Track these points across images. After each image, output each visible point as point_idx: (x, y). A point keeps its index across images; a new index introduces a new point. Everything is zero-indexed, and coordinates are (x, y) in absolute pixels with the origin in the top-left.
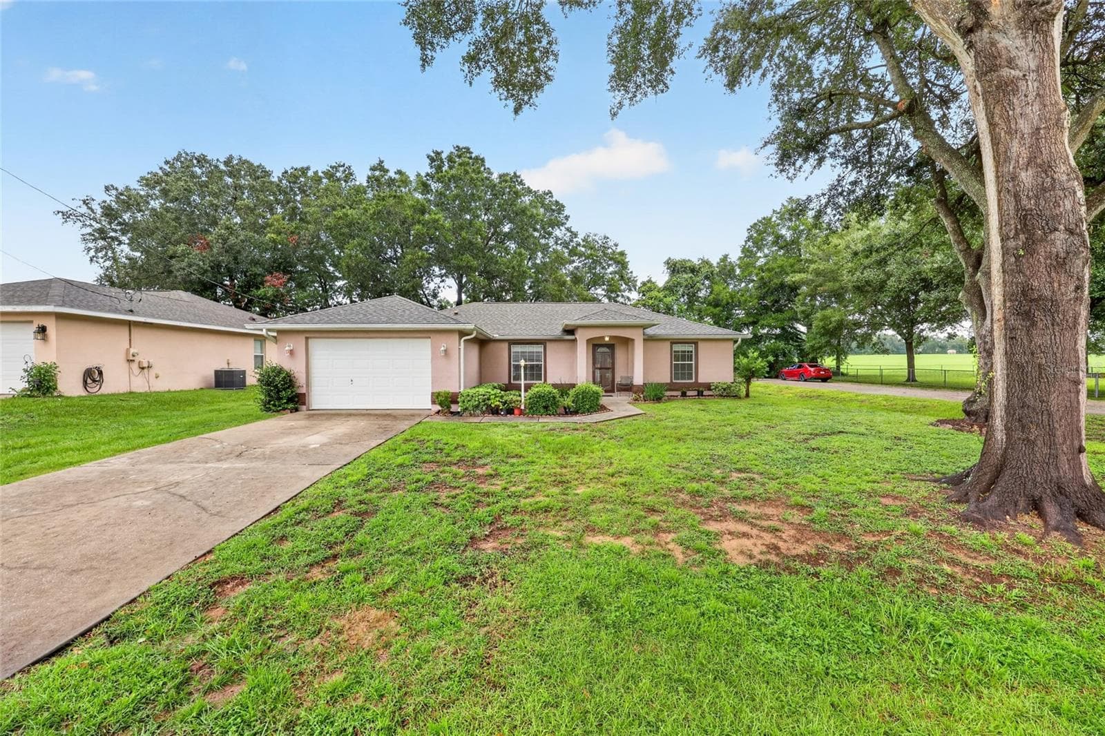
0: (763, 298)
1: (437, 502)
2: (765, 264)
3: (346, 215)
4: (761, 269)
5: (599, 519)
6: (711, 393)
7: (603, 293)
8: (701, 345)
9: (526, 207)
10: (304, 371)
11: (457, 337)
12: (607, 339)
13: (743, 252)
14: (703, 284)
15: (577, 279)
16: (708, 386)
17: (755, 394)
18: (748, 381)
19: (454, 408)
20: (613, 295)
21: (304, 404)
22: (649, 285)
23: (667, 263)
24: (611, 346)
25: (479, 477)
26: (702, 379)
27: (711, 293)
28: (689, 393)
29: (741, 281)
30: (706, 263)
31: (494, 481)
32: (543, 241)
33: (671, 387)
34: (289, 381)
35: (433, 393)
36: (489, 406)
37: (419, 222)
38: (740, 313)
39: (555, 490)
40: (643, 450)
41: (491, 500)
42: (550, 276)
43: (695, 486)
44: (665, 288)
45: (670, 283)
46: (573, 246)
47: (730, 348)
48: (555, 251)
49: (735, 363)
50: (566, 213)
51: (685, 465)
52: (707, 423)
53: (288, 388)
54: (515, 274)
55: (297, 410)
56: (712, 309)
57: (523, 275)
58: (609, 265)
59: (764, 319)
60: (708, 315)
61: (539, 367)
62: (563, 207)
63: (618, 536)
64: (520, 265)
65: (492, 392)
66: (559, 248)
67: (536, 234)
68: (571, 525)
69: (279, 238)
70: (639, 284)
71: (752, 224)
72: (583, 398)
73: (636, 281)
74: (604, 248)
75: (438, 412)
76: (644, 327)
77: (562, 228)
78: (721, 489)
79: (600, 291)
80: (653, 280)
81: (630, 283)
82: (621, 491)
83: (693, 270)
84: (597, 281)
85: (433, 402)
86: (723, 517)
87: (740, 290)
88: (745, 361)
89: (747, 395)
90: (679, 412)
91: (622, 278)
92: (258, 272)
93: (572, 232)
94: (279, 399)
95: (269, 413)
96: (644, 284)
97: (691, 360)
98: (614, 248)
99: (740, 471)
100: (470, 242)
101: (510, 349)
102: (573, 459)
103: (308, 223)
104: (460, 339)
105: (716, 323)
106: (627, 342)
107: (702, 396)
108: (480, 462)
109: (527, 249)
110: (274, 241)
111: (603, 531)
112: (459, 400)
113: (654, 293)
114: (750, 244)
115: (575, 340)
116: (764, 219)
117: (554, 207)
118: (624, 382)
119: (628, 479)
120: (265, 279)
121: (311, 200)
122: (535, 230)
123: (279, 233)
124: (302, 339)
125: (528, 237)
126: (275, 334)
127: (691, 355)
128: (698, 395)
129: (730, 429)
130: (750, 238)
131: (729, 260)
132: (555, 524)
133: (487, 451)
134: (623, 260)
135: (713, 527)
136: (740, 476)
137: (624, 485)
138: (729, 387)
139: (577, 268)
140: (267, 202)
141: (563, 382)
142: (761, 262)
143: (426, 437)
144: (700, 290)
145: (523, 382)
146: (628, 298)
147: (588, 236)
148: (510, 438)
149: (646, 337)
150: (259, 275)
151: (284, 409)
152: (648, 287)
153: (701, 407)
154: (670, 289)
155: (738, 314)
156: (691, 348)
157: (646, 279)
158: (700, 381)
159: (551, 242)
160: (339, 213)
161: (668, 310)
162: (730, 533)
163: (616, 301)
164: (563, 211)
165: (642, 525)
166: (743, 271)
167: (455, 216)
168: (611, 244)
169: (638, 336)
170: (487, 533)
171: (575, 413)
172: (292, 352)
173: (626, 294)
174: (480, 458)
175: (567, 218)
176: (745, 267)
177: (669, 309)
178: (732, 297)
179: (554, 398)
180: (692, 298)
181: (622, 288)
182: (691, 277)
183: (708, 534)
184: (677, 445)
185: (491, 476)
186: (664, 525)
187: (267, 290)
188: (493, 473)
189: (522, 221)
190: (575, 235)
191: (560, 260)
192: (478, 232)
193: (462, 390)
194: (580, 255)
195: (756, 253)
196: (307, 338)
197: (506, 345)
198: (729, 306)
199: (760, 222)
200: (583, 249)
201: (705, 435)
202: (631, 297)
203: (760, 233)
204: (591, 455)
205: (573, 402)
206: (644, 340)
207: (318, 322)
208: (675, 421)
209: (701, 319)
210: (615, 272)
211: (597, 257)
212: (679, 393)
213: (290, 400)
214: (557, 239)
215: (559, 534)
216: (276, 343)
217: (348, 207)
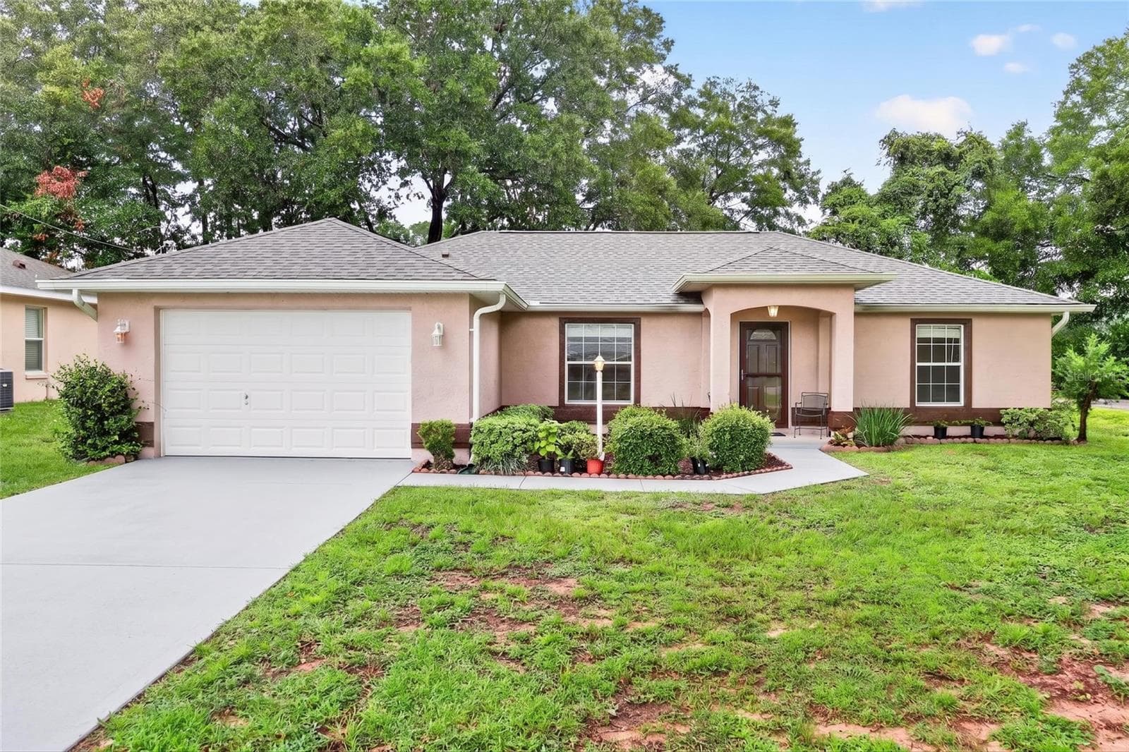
0: (1106, 220)
1: (492, 647)
2: (1113, 143)
3: (206, 45)
4: (1102, 153)
5: (833, 690)
6: (998, 430)
7: (746, 207)
8: (977, 324)
9: (583, 25)
10: (152, 376)
11: (465, 306)
12: (773, 312)
13: (1059, 116)
14: (968, 188)
15: (688, 179)
16: (995, 417)
17: (1099, 435)
18: (1084, 408)
19: (461, 456)
20: (765, 212)
21: (150, 443)
22: (846, 190)
23: (888, 141)
24: (780, 328)
25: (559, 601)
26: (981, 401)
27: (987, 208)
28: (951, 431)
29: (1053, 180)
30: (975, 141)
31: (593, 610)
32: (615, 95)
33: (914, 416)
34: (123, 399)
35: (415, 427)
36: (534, 455)
37: (357, 58)
38: (1051, 253)
39: (724, 632)
40: (884, 552)
41: (600, 646)
42: (632, 172)
43: (1018, 630)
44: (884, 198)
45: (896, 188)
46: (679, 106)
47: (1045, 333)
48: (641, 117)
49: (1054, 366)
50: (666, 34)
51: (984, 584)
52: (1007, 497)
53: (121, 412)
54: (560, 168)
55: (136, 456)
56: (988, 242)
57: (576, 170)
58: (756, 147)
59: (1107, 267)
60: (979, 258)
61: (624, 371)
62: (661, 21)
63: (877, 725)
64: (569, 149)
65: (542, 426)
66: (649, 109)
67: (602, 82)
68: (775, 701)
69: (66, 93)
70: (823, 188)
71: (1080, 54)
72: (732, 439)
73: (817, 182)
74: (748, 109)
75: (427, 465)
76: (855, 286)
77: (658, 68)
78: (1075, 637)
79: (737, 203)
80: (856, 179)
81: (804, 186)
82: (863, 637)
83: (948, 158)
84: (730, 181)
85: (416, 444)
86: (1091, 691)
87: (1052, 201)
88: (1079, 361)
89: (1082, 437)
90: (941, 473)
91: (787, 175)
92: (22, 165)
93: (678, 76)
94: (105, 433)
95: (82, 464)
96: (835, 189)
97: (957, 359)
98: (769, 109)
99: (1106, 600)
100: (463, 101)
101: (562, 332)
102: (744, 570)
103: (123, 61)
104: (472, 313)
105: (999, 274)
106: (817, 319)
107: (982, 437)
108: (554, 571)
109: (583, 111)
110: (56, 102)
111: (848, 715)
112: (472, 440)
113: (859, 209)
114: (1076, 98)
115: (706, 314)
116: (1110, 43)
117: (639, 23)
118: (809, 405)
119: (868, 611)
120: (37, 179)
121: (128, 14)
122: (601, 73)
123: (66, 84)
124: (147, 310)
125: (587, 88)
126: (94, 300)
127: (957, 349)
128: (972, 435)
129: (1061, 511)
130: (1076, 86)
131: (1027, 135)
132: (743, 698)
133: (558, 549)
134: (790, 136)
135: (1072, 713)
136: (1108, 610)
137: (863, 622)
138: (1042, 419)
139: (686, 154)
140: (40, 18)
141: (679, 405)
142: (1102, 138)
143: (422, 518)
144: (960, 200)
145: (599, 403)
146: (801, 221)
147: (714, 84)
148: (593, 521)
149: (859, 309)
150: (23, 171)
151: (113, 454)
152: (845, 194)
153: (982, 460)
154: (894, 199)
155: (1047, 255)
156: (958, 333)
157: (838, 178)
158: (977, 403)
159: (632, 97)
160: (190, 41)
161: (890, 247)
162: (1110, 726)
163: (772, 227)
164: (661, 29)
165: (921, 705)
166: (1059, 159)
167: (432, 45)
168: (763, 99)
169: (841, 307)
170: (613, 712)
171: (716, 471)
172: (126, 338)
173: (796, 209)
174: (548, 562)
175: (668, 45)
176: (1063, 151)
177: (893, 244)
178: (1034, 216)
179: (672, 437)
180: (943, 219)
181: (786, 196)
182: (943, 174)
183: (1066, 727)
184: (954, 544)
185: (588, 600)
186: (970, 707)
187: (40, 204)
188: (585, 593)
189: (573, 54)
190: (685, 81)
191: (654, 138)
192: (481, 78)
193: (474, 420)
194: (695, 125)
195: (1091, 118)
196: (157, 310)
197: (555, 323)
198: (1029, 237)
199: (1101, 50)
200: (700, 112)
201: (1014, 522)
202: (806, 217)
203: (1096, 72)
204: (779, 561)
205: (711, 447)
206: (857, 314)
207: (184, 276)
208: (937, 492)
209: (963, 266)
210: (772, 163)
211: (732, 128)
212: (930, 430)
213: (126, 436)
214: (647, 91)
215: (755, 718)
216: (96, 319)
217: (207, 28)
